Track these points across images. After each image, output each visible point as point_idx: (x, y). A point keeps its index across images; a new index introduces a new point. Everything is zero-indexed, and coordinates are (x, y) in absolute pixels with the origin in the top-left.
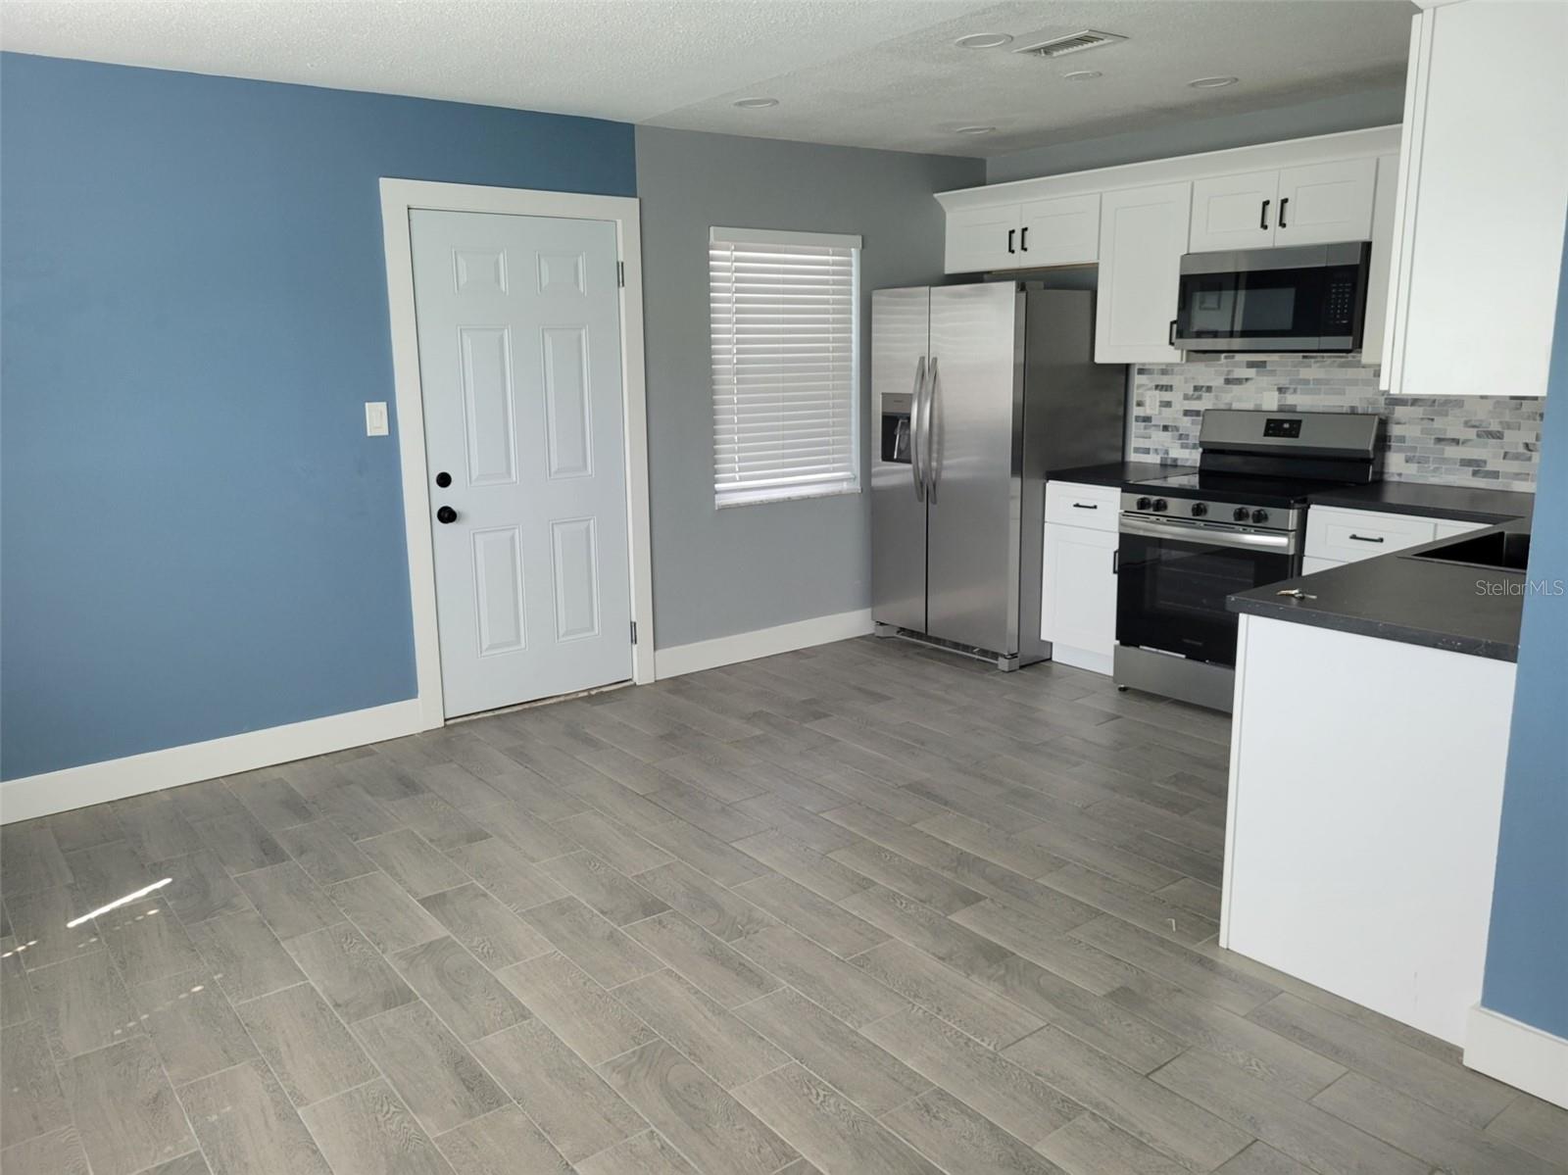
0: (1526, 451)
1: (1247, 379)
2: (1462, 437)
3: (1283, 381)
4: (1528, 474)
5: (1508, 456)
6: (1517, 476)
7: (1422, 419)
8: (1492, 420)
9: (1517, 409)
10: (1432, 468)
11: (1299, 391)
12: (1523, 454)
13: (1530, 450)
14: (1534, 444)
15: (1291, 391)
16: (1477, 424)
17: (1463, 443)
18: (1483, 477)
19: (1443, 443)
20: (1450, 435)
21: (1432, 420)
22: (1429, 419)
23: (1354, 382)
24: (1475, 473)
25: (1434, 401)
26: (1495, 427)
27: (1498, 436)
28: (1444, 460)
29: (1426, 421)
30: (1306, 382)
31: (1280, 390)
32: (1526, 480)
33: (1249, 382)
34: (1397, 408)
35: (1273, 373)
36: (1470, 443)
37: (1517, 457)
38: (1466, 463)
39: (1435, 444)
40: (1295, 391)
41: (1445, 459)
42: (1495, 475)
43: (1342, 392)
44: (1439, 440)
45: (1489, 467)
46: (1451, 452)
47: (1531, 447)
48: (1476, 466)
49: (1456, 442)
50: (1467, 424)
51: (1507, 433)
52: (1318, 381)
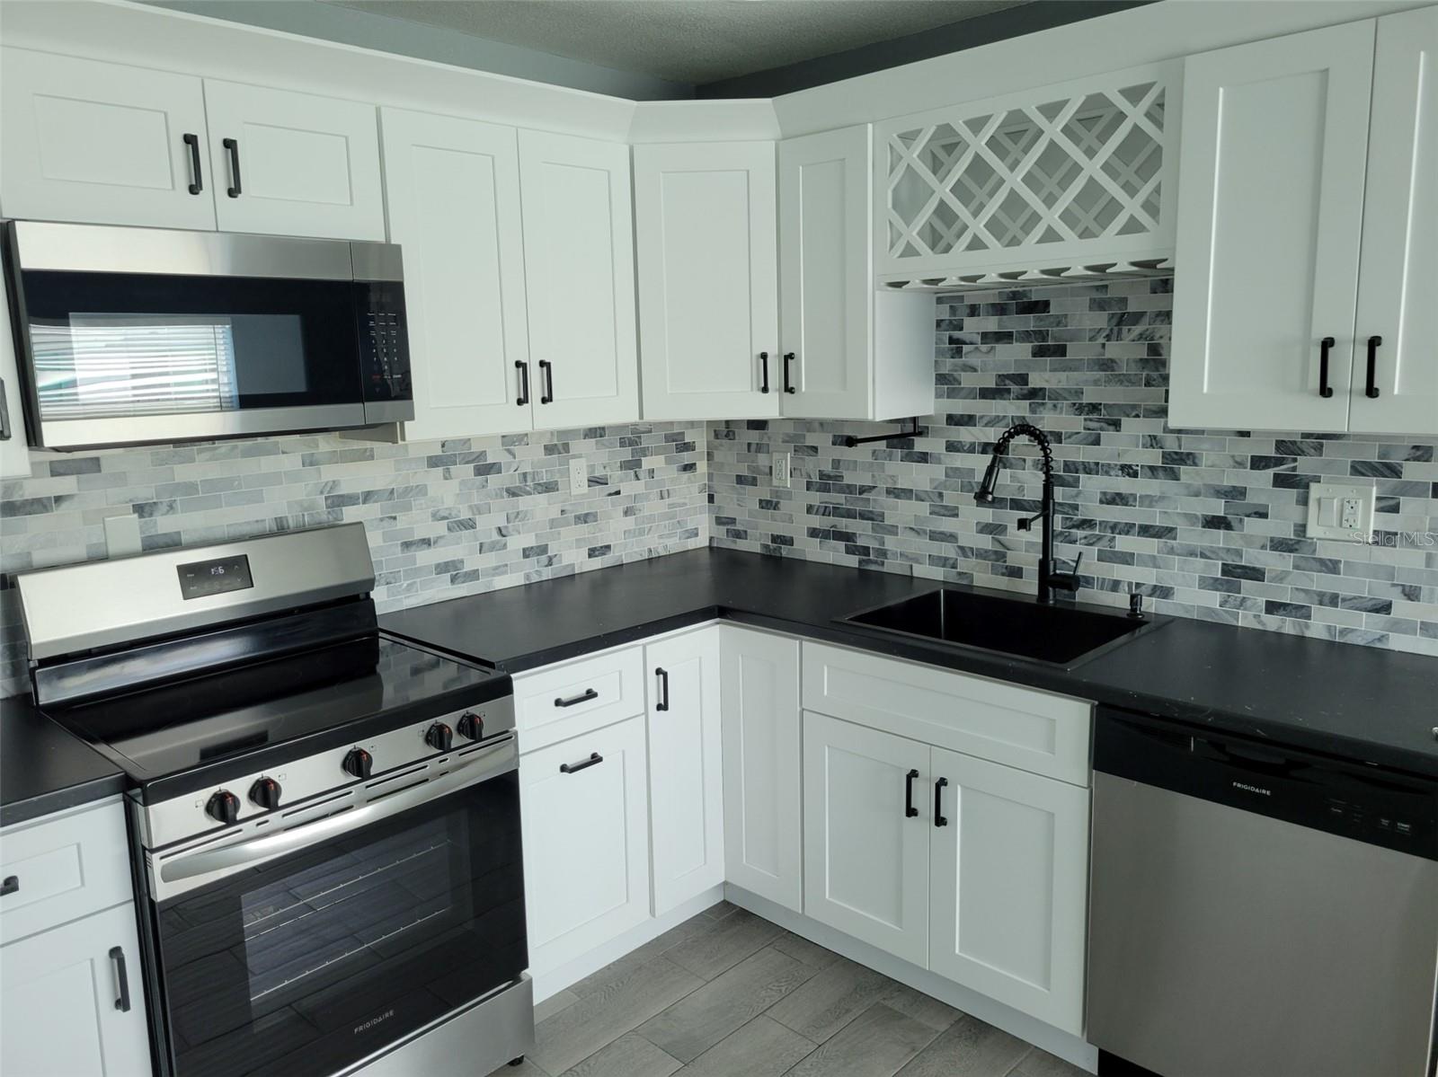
0: (500, 538)
1: (58, 499)
2: (432, 536)
3: (144, 494)
4: (506, 565)
5: (483, 549)
6: (499, 570)
7: (382, 520)
8: (461, 506)
9: (483, 486)
10: (405, 585)
11: (178, 506)
12: (498, 542)
13: (504, 536)
14: (506, 527)
15: (164, 508)
16: (446, 515)
17: (434, 543)
18: (463, 582)
19: (414, 548)
20: (417, 537)
21: (395, 518)
22: (391, 517)
23: (274, 479)
24: (453, 580)
25: (392, 491)
26: (465, 515)
27: (469, 525)
28: (417, 572)
29: (385, 523)
30: (190, 488)
31: (140, 509)
32: (506, 573)
33: (65, 505)
34: (344, 508)
35: (120, 479)
36: (441, 542)
37: (493, 547)
38: (442, 568)
39: (403, 551)
40: (171, 507)
41: (420, 568)
42: (474, 575)
43: (257, 498)
44: (407, 545)
45: (467, 568)
46: (426, 557)
47: (504, 532)
48: (451, 569)
49: (427, 542)
50: (437, 517)
51: (479, 520)
52: (211, 485)
